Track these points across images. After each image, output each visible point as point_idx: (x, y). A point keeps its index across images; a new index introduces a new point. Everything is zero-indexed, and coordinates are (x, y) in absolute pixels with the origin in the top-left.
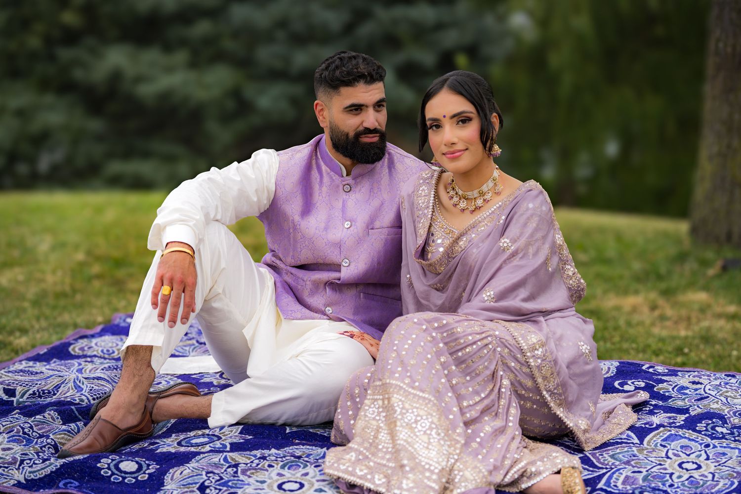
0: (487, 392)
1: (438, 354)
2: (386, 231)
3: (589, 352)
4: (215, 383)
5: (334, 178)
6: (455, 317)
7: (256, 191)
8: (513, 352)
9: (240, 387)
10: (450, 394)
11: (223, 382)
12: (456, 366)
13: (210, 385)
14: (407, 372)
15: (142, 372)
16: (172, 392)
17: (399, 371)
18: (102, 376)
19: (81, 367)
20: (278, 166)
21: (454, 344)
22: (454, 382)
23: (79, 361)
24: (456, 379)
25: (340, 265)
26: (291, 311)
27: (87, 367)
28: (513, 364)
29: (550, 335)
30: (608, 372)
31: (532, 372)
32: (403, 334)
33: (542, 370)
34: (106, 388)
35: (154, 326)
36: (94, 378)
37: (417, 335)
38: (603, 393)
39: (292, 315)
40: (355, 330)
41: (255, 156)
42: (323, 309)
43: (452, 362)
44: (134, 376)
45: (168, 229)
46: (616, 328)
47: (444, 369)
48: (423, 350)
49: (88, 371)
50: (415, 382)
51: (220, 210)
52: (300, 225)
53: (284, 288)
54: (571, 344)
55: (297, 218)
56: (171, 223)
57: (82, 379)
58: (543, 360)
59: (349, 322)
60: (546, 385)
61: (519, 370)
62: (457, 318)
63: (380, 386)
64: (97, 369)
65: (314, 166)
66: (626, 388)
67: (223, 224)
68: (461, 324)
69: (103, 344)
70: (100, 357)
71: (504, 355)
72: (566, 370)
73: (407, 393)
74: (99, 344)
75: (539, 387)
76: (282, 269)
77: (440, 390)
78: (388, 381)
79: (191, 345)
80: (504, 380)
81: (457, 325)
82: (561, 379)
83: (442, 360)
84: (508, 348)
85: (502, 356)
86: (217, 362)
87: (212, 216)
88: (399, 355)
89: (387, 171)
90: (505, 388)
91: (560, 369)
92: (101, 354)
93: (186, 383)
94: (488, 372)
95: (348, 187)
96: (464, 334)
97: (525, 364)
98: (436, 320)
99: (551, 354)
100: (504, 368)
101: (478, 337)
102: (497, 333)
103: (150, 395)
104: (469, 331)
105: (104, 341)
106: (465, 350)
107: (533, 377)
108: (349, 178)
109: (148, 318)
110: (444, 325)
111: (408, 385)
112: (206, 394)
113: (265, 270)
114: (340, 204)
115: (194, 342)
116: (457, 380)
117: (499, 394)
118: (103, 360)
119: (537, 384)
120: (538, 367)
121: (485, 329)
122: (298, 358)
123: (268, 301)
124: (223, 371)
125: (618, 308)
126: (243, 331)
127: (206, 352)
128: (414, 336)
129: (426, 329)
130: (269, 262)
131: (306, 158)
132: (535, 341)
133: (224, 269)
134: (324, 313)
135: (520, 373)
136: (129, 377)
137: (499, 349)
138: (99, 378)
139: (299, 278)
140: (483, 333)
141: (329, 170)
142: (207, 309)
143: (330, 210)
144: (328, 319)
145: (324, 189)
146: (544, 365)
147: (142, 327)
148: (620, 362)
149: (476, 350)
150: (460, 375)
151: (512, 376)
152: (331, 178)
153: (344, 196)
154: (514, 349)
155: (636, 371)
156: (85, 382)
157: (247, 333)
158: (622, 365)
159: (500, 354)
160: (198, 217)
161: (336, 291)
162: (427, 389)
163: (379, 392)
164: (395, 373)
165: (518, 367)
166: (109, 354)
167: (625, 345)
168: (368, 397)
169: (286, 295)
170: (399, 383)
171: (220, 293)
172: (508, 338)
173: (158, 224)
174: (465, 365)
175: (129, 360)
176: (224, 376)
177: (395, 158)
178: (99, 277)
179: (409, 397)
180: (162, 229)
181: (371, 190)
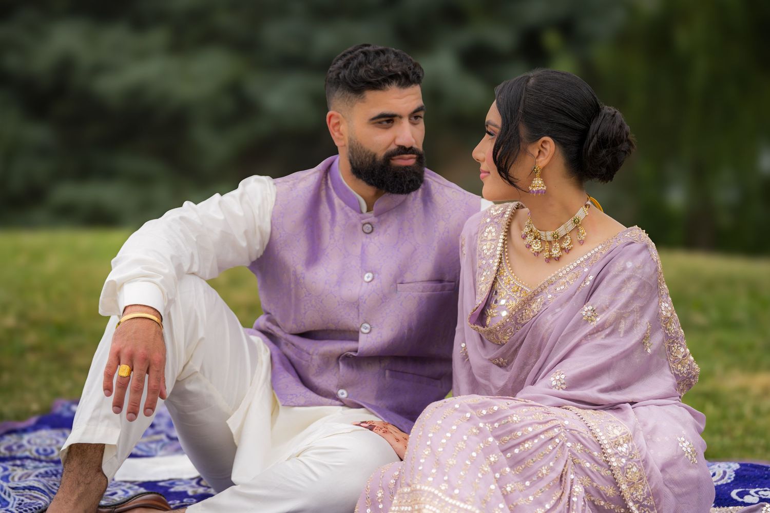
0: (552, 502)
1: (487, 451)
2: (420, 286)
3: (691, 451)
4: (190, 493)
5: (350, 214)
6: (509, 402)
7: (246, 232)
8: (588, 449)
9: (223, 498)
10: (501, 506)
11: (201, 490)
12: (511, 467)
13: (182, 495)
14: (445, 476)
15: (89, 479)
16: (130, 505)
17: (433, 474)
18: (36, 484)
19: (7, 473)
20: (274, 199)
21: (508, 438)
22: (509, 489)
23: (4, 465)
24: (511, 485)
25: (358, 332)
26: (292, 395)
27: (14, 473)
28: (588, 465)
29: (639, 427)
30: (723, 478)
31: (614, 474)
32: (439, 425)
33: (627, 473)
34: (40, 502)
35: (107, 417)
36: (24, 488)
37: (458, 427)
38: (715, 506)
39: (294, 400)
40: (376, 419)
41: (244, 185)
42: (335, 391)
43: (505, 461)
44: (79, 484)
45: (127, 288)
46: (740, 417)
47: (495, 472)
48: (466, 446)
49: (16, 479)
50: (453, 489)
51: (196, 259)
52: (304, 278)
53: (283, 364)
54: (667, 439)
55: (300, 268)
56: (131, 279)
57: (8, 490)
58: (629, 460)
59: (370, 409)
60: (632, 494)
61: (597, 474)
62: (512, 403)
63: (408, 493)
64: (29, 476)
65: (324, 199)
66: (747, 499)
67: (201, 278)
68: (518, 410)
69: (38, 441)
70: (35, 459)
71: (575, 452)
72: (660, 475)
73: (444, 504)
74: (32, 442)
75: (623, 496)
76: (280, 338)
77: (489, 500)
78: (418, 487)
79: (157, 442)
80: (576, 486)
81: (513, 411)
82: (653, 486)
83: (492, 459)
84: (582, 443)
85: (573, 454)
86: (193, 464)
87: (186, 268)
88: (433, 452)
89: (421, 206)
90: (577, 496)
91: (651, 472)
92: (35, 454)
93: (151, 493)
94: (555, 475)
95: (370, 226)
96: (522, 424)
97: (604, 464)
98: (484, 405)
99: (640, 452)
100: (576, 470)
101: (542, 428)
102: (566, 422)
103: (100, 509)
104: (529, 419)
105: (39, 437)
106: (523, 446)
107: (615, 483)
108: (371, 214)
109: (99, 406)
110: (496, 413)
111: (445, 492)
112: (177, 508)
113: (258, 340)
114: (358, 250)
115: (163, 437)
116: (513, 487)
117: (569, 505)
118: (37, 463)
119: (621, 492)
120: (622, 468)
121: (550, 417)
122: (300, 458)
123: (261, 381)
124: (202, 477)
125: (744, 391)
126: (227, 422)
127: (178, 450)
128: (454, 427)
129: (470, 418)
130: (263, 328)
131: (312, 188)
132: (617, 432)
133: (202, 339)
134: (335, 397)
135: (597, 477)
136: (71, 486)
137: (569, 444)
138: (31, 488)
139: (302, 350)
140: (548, 422)
141: (343, 204)
142: (180, 392)
143: (345, 257)
144: (342, 406)
145: (337, 229)
146: (630, 466)
147: (91, 419)
148: (741, 465)
149: (538, 445)
150: (516, 479)
151: (586, 480)
152: (346, 214)
153: (364, 239)
154: (590, 444)
155: (762, 477)
156: (13, 493)
157: (233, 424)
158: (743, 468)
159: (570, 451)
160: (166, 271)
161: (353, 367)
162: (471, 499)
163: (407, 501)
164: (428, 477)
165: (596, 468)
166: (47, 455)
167: (750, 441)
168: (393, 508)
169: (286, 374)
170: (433, 490)
171: (197, 372)
172: (582, 429)
173: (112, 281)
174: (523, 466)
175: (72, 463)
176: (203, 483)
177: (432, 187)
178: (34, 349)
179: (446, 508)
180: (117, 288)
181: (400, 230)
